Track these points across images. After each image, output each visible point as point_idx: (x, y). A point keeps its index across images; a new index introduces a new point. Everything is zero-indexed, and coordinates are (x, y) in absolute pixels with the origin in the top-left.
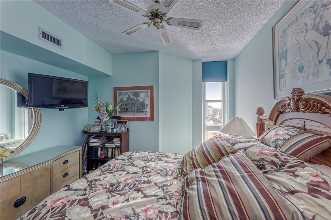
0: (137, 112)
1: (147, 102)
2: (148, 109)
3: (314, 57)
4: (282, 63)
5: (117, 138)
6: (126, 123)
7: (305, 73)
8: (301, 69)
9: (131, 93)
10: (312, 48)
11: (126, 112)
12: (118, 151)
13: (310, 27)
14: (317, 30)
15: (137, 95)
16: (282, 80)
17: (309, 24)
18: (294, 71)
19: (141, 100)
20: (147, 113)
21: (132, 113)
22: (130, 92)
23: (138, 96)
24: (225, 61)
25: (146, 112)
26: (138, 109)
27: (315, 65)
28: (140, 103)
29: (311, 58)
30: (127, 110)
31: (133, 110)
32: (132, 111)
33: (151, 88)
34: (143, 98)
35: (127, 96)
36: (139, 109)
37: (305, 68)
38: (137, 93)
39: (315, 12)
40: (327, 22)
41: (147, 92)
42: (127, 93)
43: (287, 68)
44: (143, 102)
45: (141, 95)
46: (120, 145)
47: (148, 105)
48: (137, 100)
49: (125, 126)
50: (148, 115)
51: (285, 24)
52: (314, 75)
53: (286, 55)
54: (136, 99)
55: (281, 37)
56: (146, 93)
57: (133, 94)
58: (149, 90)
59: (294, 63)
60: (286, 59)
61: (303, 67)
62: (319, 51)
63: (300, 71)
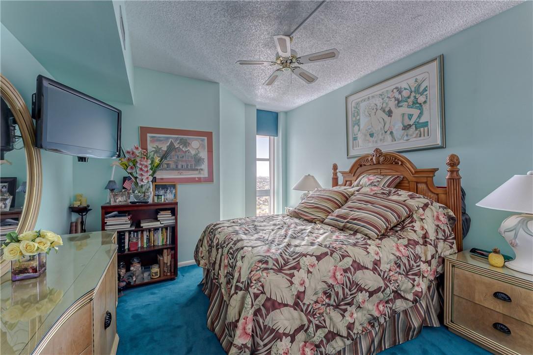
0: (187, 169)
1: (204, 155)
2: (205, 166)
3: (381, 129)
4: (355, 128)
5: (165, 212)
6: (174, 186)
7: (375, 138)
8: (372, 135)
9: (176, 139)
10: (380, 122)
11: (166, 170)
12: (162, 233)
13: (379, 108)
14: (384, 111)
15: (185, 143)
16: (355, 142)
17: (378, 105)
18: (366, 135)
19: (193, 152)
20: (202, 172)
21: (177, 171)
22: (172, 138)
23: (187, 145)
24: (275, 113)
25: (202, 169)
26: (187, 165)
27: (382, 134)
28: (192, 157)
29: (379, 128)
30: (167, 167)
31: (180, 167)
32: (177, 169)
33: (209, 135)
34: (197, 149)
35: (168, 144)
36: (189, 165)
37: (375, 135)
38: (186, 140)
39: (383, 99)
40: (390, 108)
41: (203, 140)
42: (168, 138)
43: (359, 132)
44: (197, 154)
45: (192, 144)
46: (174, 221)
47: (205, 160)
48: (186, 152)
49: (174, 191)
50: (205, 174)
51: (359, 98)
52: (381, 140)
53: (359, 122)
54: (184, 149)
55: (354, 107)
56: (201, 142)
57: (178, 142)
58: (206, 138)
59: (366, 130)
60: (359, 126)
61: (373, 134)
62: (385, 125)
63: (371, 136)
